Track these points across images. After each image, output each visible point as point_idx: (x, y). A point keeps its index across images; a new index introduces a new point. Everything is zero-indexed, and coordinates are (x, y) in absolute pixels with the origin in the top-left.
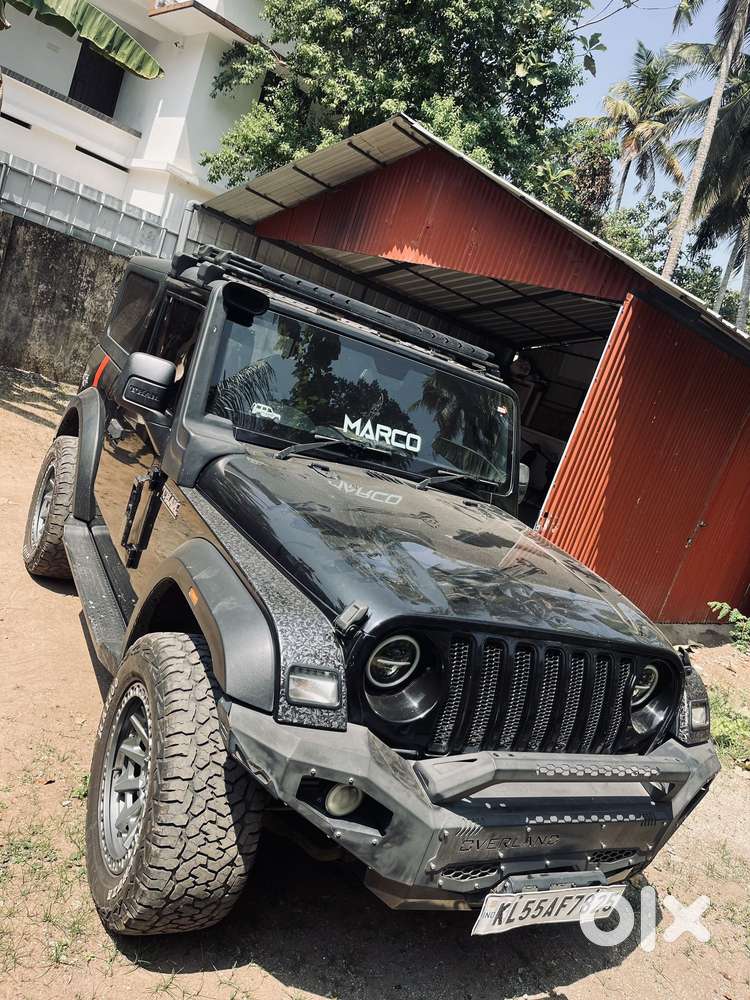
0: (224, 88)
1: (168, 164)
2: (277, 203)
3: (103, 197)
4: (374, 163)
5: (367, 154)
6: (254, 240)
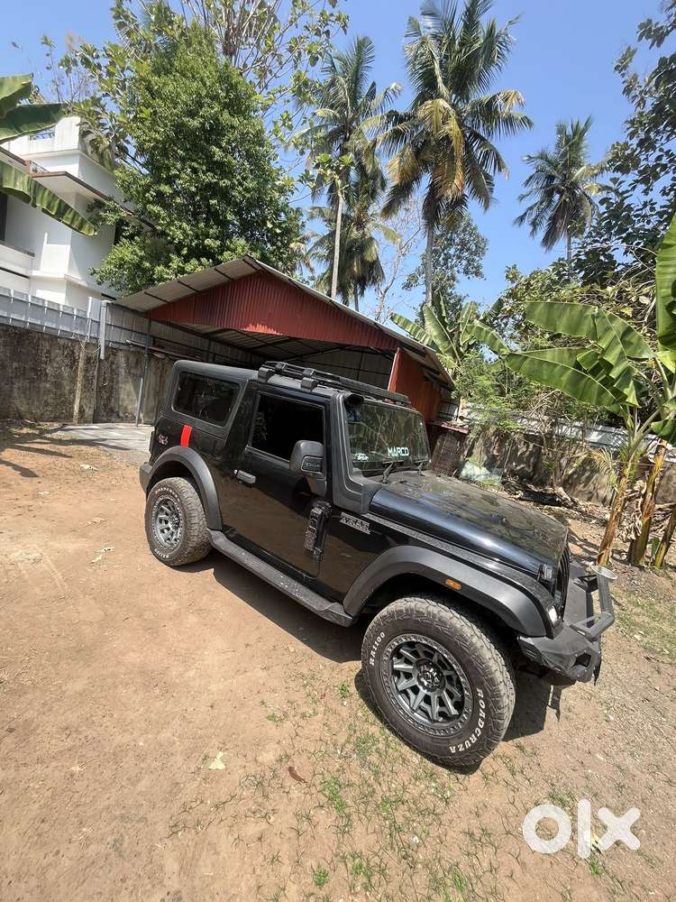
1: (64, 275)
2: (161, 300)
3: (46, 303)
4: (227, 279)
5: (224, 274)
6: (147, 321)
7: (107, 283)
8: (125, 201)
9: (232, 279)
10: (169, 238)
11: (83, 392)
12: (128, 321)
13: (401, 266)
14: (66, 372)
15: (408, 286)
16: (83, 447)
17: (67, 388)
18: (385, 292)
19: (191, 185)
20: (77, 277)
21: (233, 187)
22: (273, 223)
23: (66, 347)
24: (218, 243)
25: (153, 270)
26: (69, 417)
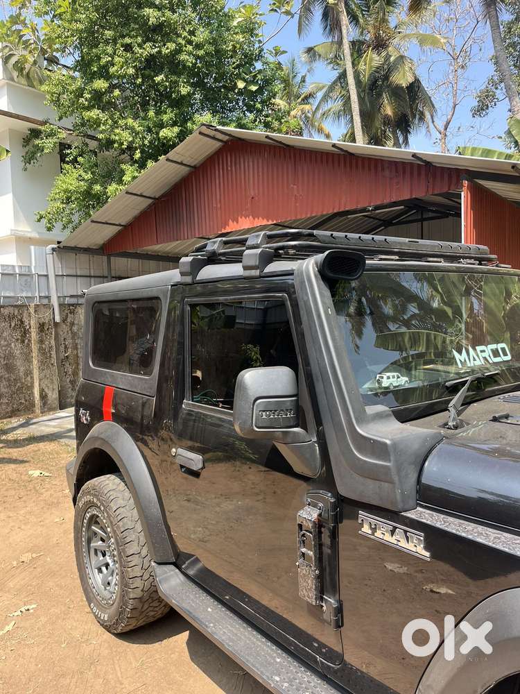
0: (32, 162)
1: (12, 230)
2: (117, 225)
4: (188, 169)
5: (181, 163)
6: (105, 258)
7: (59, 225)
8: (61, 118)
9: (194, 167)
10: (116, 145)
11: (41, 370)
12: (83, 264)
13: (461, 84)
14: (17, 349)
15: (481, 109)
16: (41, 445)
17: (22, 369)
18: (446, 129)
19: (128, 68)
20: (27, 229)
21: (179, 51)
22: (244, 80)
23: (11, 317)
24: (176, 129)
25: (105, 193)
26: (30, 407)
